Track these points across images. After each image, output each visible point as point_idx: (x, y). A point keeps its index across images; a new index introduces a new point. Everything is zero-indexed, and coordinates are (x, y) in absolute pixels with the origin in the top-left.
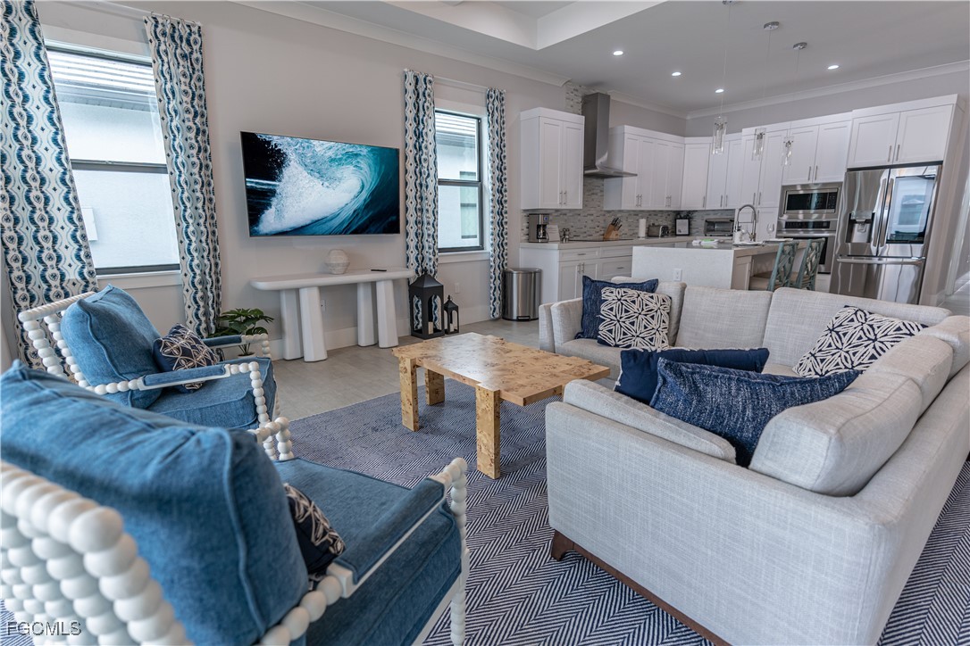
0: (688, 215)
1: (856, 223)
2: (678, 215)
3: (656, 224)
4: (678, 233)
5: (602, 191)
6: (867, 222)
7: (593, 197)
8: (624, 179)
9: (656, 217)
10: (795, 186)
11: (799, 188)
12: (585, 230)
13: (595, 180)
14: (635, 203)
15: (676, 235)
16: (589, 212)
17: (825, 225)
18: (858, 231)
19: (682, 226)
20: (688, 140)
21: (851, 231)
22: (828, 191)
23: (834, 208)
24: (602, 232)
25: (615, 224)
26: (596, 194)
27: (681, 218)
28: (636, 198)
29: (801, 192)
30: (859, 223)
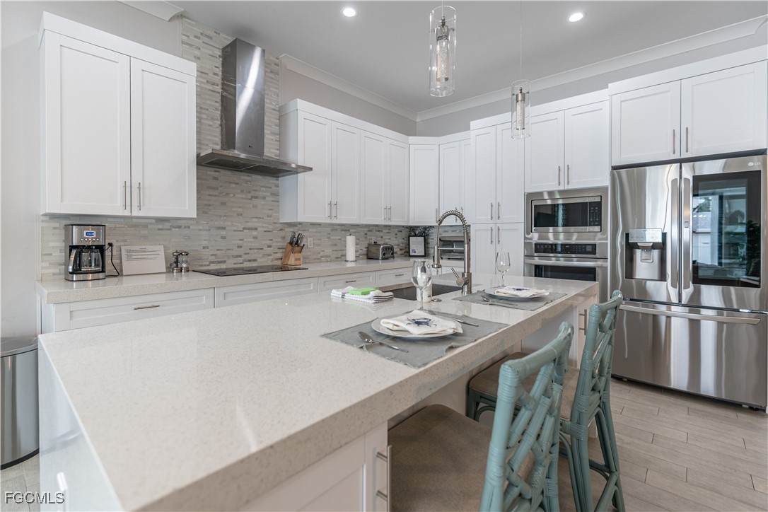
0: (424, 232)
1: (638, 247)
2: (412, 231)
3: (378, 243)
4: (412, 254)
5: (275, 194)
6: (655, 246)
7: (255, 201)
8: (299, 175)
9: (382, 234)
10: (541, 194)
11: (546, 197)
12: (240, 252)
13: (259, 177)
14: (327, 214)
15: (410, 256)
16: (249, 225)
17: (589, 249)
18: (642, 260)
19: (417, 245)
20: (412, 139)
21: (630, 261)
22: (588, 200)
23: (600, 224)
24: (279, 255)
25: (295, 244)
26: (264, 198)
27: (415, 236)
28: (327, 207)
29: (549, 202)
30: (643, 248)
